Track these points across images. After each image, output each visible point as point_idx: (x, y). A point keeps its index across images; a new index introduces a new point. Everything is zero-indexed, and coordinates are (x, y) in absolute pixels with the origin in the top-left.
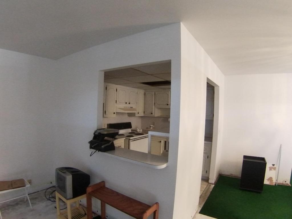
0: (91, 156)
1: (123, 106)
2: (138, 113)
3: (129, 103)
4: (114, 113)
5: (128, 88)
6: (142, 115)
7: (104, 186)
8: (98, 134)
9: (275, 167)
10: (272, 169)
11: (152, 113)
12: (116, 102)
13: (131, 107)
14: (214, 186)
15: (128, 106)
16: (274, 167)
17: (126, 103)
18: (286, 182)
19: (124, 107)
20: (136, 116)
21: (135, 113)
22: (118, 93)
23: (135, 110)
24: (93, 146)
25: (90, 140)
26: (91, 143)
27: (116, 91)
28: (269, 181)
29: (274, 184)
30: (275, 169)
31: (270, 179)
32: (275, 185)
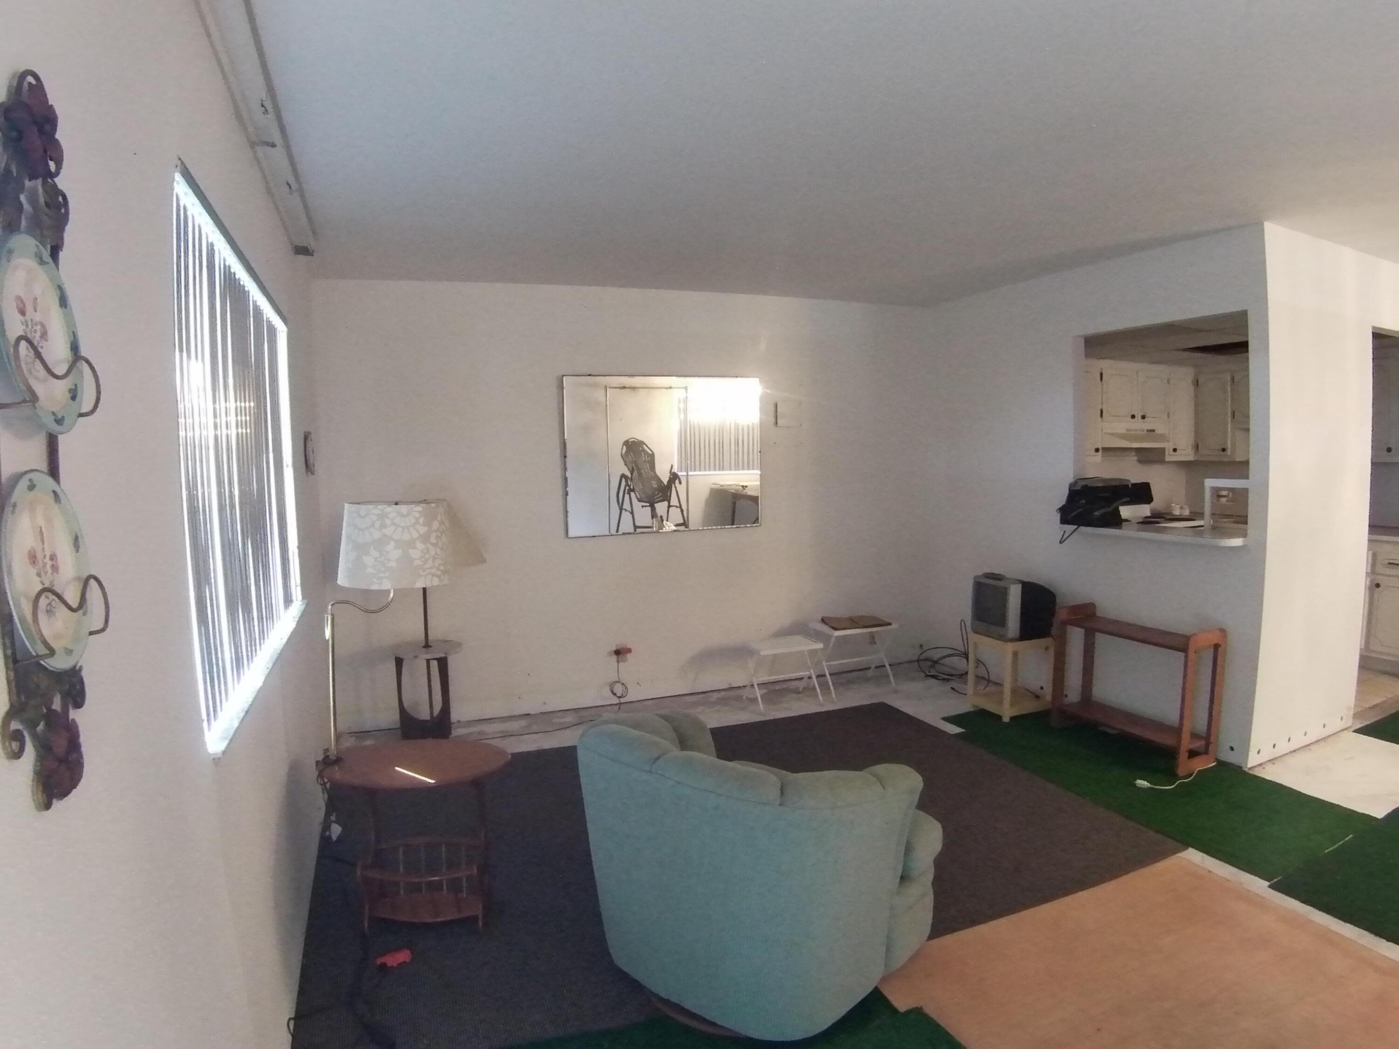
0: (1061, 543)
1: (1122, 426)
2: (1175, 450)
3: (1143, 417)
4: (1097, 450)
5: (1135, 366)
6: (1187, 454)
7: (1094, 614)
8: (1082, 487)
11: (1224, 450)
12: (1101, 416)
13: (1148, 431)
15: (1139, 425)
17: (1133, 417)
19: (1127, 430)
20: (1167, 460)
21: (1162, 451)
22: (1105, 386)
23: (1162, 438)
24: (1069, 517)
25: (1060, 506)
26: (1063, 510)
27: (1099, 380)
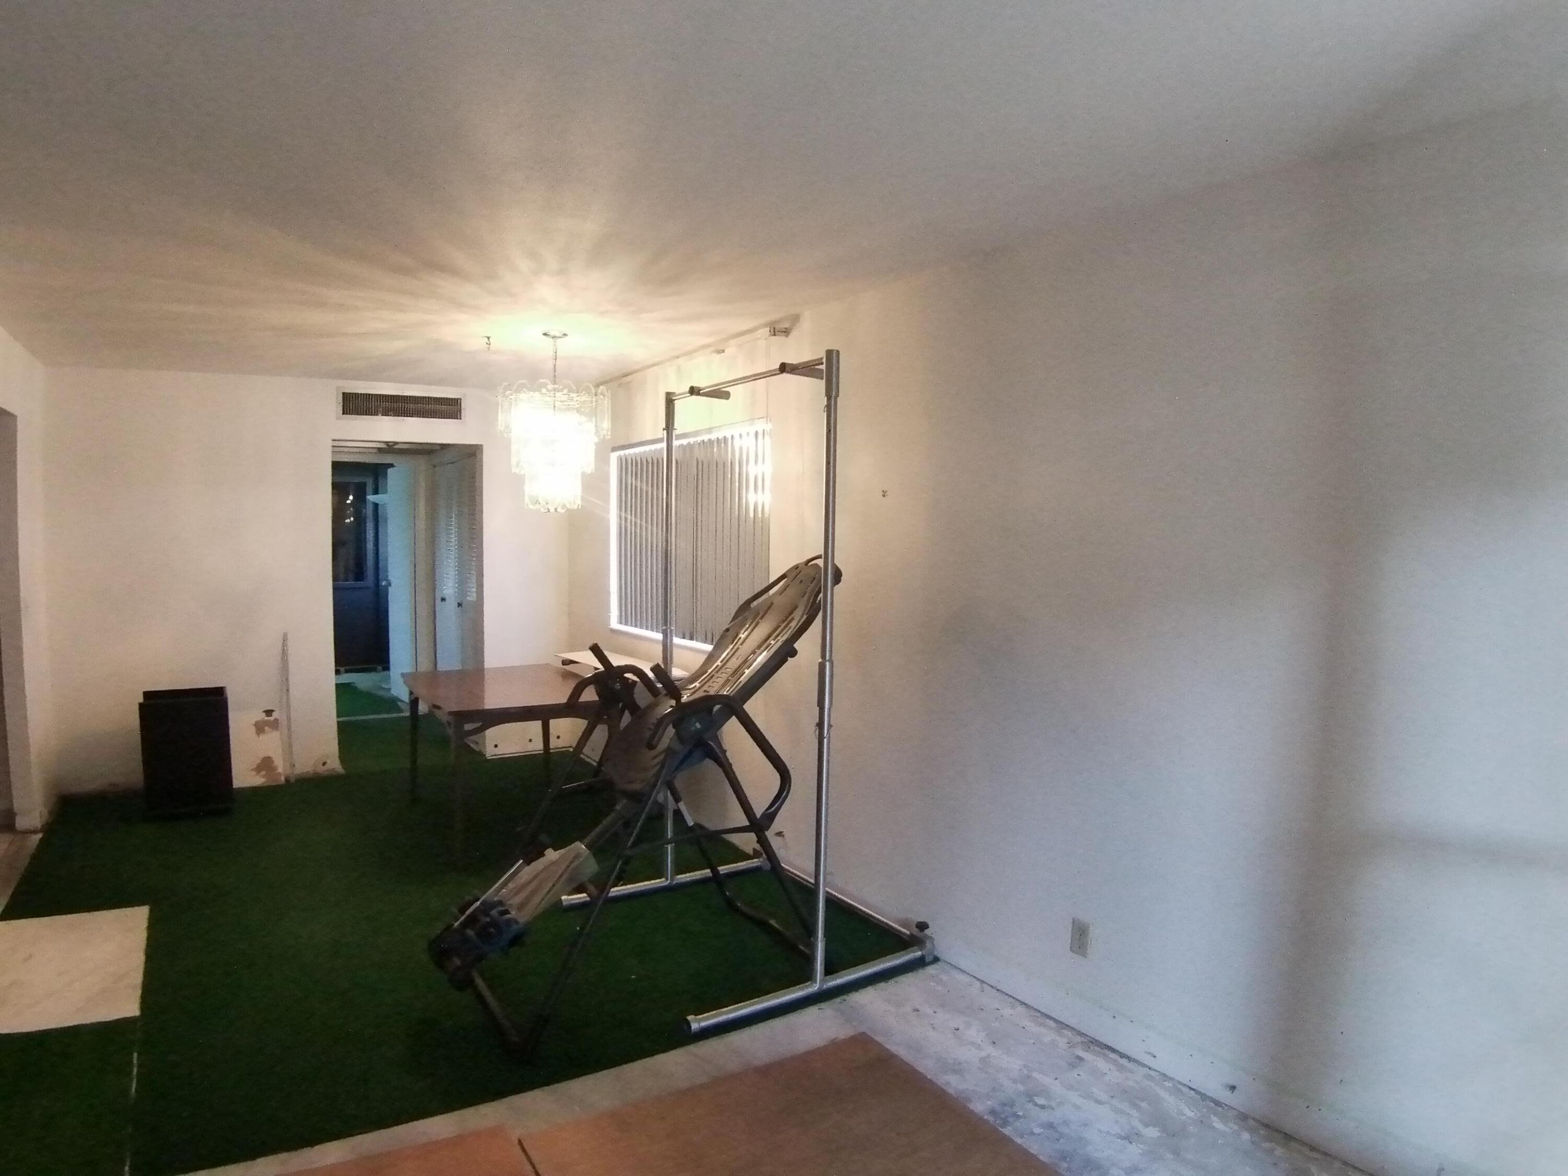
9: (276, 720)
10: (266, 728)
14: (40, 836)
16: (271, 718)
18: (324, 764)
28: (263, 773)
29: (283, 779)
30: (275, 725)
31: (266, 765)
32: (287, 780)
